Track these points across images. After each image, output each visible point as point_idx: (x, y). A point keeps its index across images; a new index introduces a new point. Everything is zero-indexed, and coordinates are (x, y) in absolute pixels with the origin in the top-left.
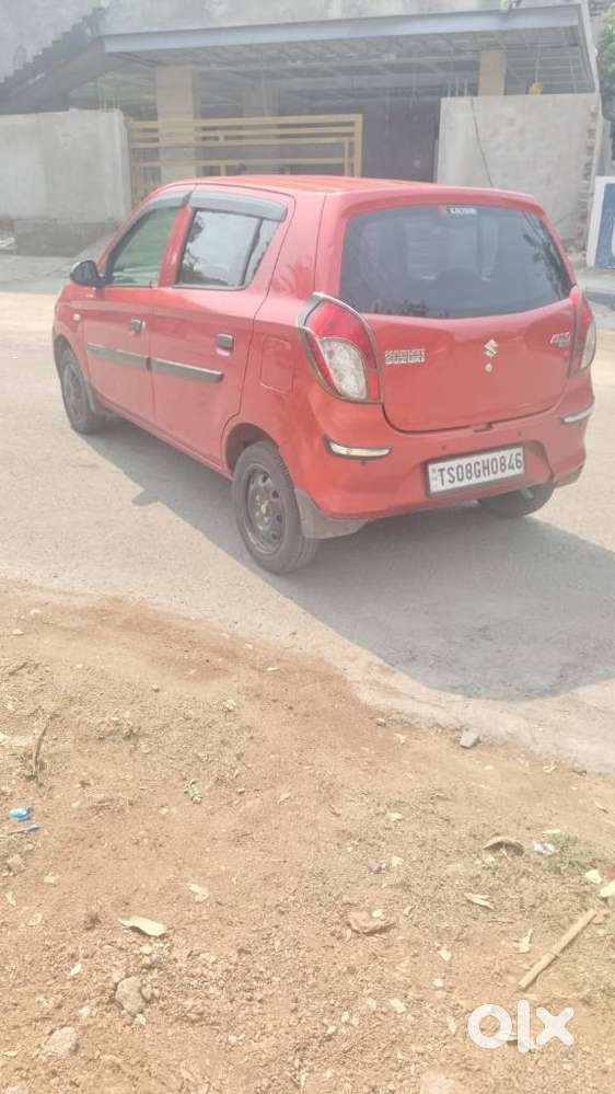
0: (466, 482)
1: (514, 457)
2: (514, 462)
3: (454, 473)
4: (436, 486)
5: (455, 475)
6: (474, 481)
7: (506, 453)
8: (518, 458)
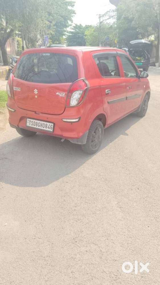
1: (50, 125)
2: (50, 127)
4: (28, 124)
5: (33, 124)
6: (37, 127)
7: (48, 124)
8: (52, 126)
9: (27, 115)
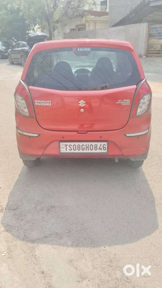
0: (77, 151)
1: (102, 145)
2: (102, 147)
3: (72, 147)
4: (63, 150)
5: (72, 148)
6: (81, 151)
7: (99, 144)
8: (104, 146)
9: (63, 137)
